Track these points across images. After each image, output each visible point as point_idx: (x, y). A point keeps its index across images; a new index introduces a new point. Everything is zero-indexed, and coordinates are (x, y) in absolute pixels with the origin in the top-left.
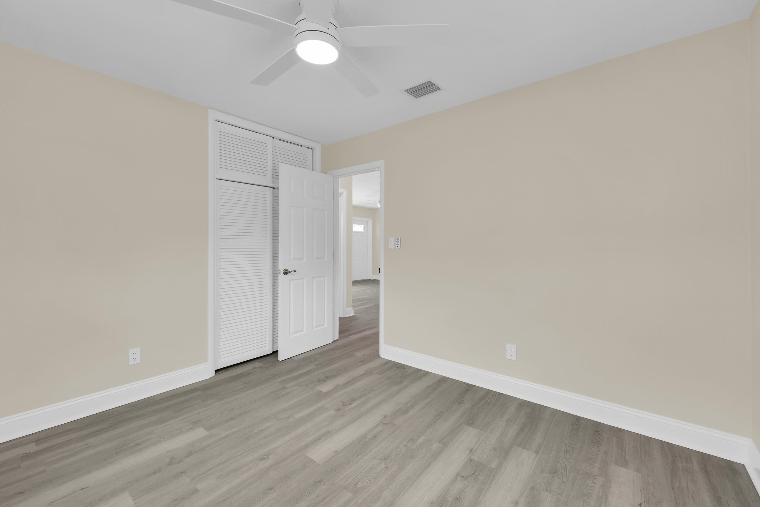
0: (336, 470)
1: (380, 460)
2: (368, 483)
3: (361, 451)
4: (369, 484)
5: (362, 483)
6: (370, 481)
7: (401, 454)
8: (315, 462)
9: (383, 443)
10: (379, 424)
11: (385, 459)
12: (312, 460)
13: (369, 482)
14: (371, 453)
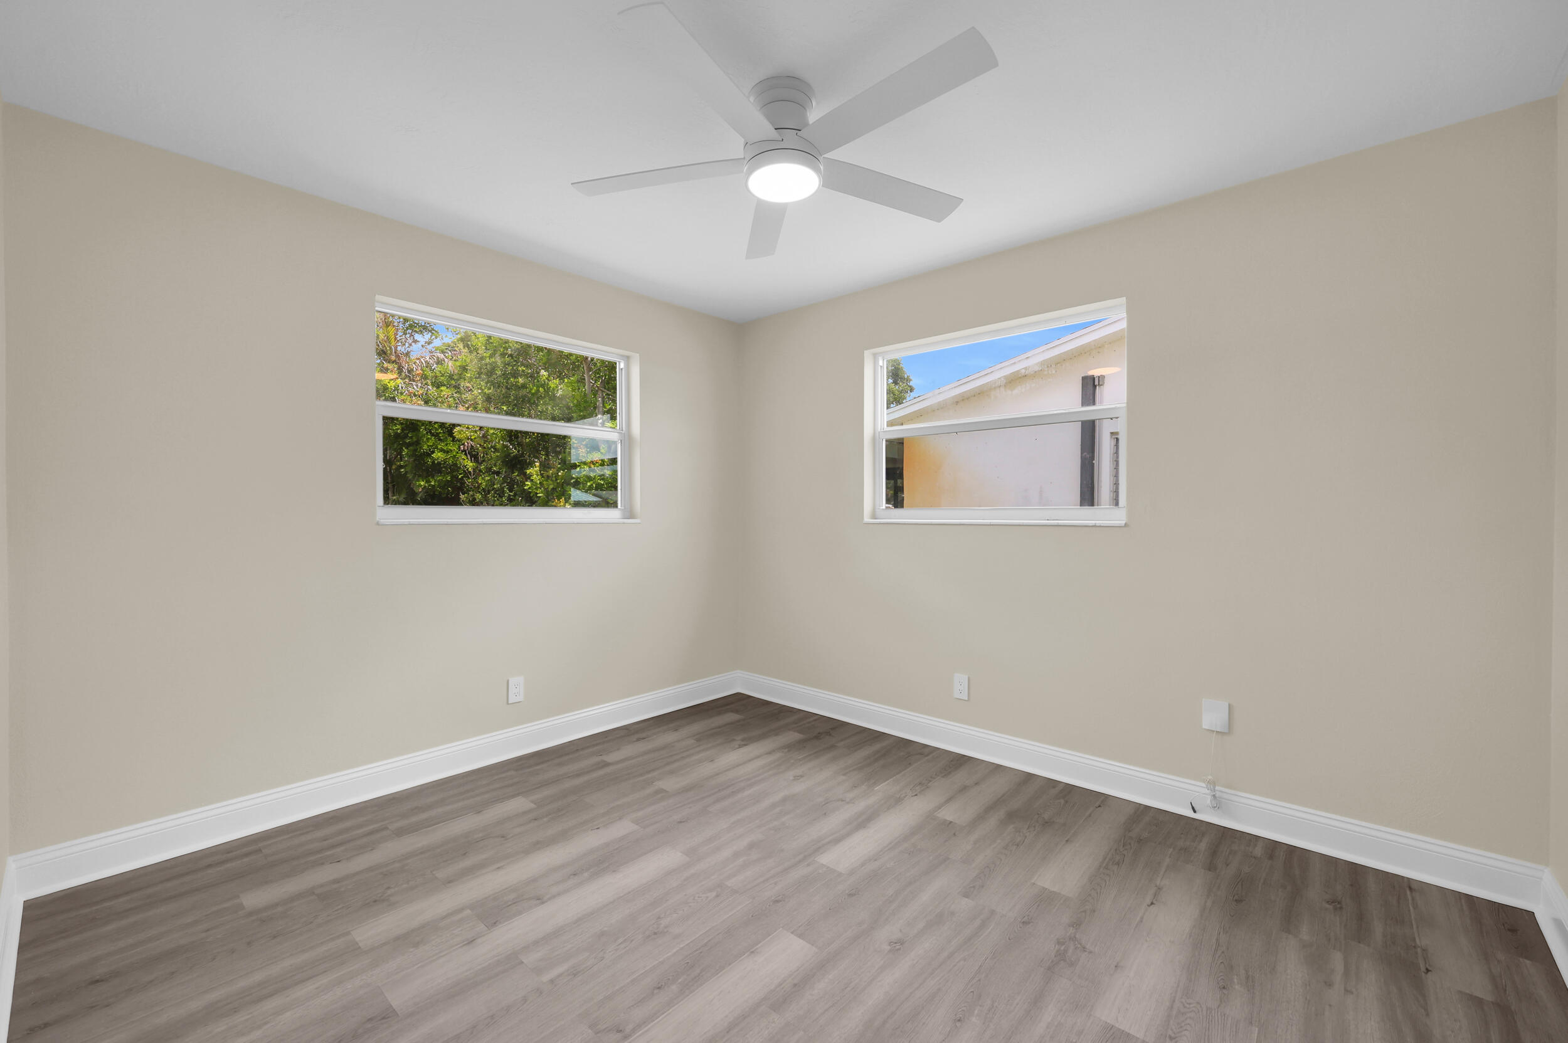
0: (750, 916)
1: (668, 931)
2: (699, 897)
3: (700, 951)
4: (697, 895)
5: (707, 897)
6: (694, 899)
7: (620, 940)
8: (792, 933)
9: (648, 968)
10: (634, 1031)
11: (655, 933)
12: (800, 936)
13: (696, 898)
14: (681, 946)
